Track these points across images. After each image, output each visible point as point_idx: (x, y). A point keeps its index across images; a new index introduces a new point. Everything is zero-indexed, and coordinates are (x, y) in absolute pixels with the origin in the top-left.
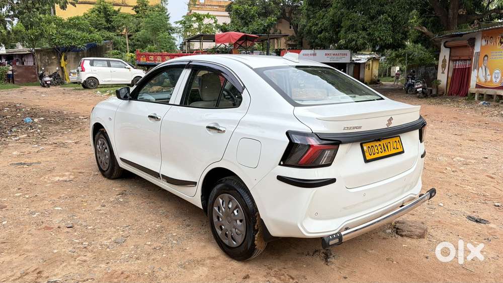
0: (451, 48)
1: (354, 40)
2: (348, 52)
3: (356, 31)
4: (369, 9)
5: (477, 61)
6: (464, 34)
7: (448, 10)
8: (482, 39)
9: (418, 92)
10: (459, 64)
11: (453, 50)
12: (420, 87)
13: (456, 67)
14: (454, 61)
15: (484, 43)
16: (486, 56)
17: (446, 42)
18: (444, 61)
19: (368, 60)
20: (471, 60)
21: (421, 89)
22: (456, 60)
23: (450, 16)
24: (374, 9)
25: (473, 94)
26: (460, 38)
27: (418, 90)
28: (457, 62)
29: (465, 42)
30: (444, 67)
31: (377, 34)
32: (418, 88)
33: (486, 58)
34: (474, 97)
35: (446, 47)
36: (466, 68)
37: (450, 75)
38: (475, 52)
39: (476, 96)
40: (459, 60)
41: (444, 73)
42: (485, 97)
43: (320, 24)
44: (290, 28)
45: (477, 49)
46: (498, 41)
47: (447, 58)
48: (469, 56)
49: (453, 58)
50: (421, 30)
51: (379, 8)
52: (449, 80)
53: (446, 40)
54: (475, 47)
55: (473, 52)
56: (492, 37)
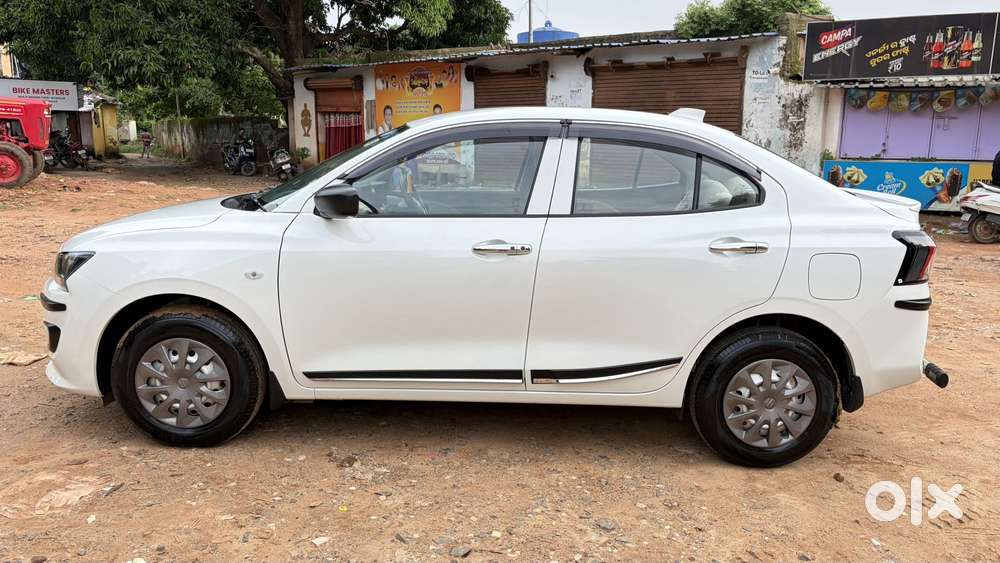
0: (316, 91)
5: (372, 116)
6: (340, 68)
9: (283, 171)
10: (335, 121)
11: (320, 95)
12: (287, 163)
13: (333, 125)
14: (324, 114)
15: (381, 86)
16: (388, 107)
17: (307, 79)
18: (305, 113)
19: (96, 106)
20: (360, 113)
21: (288, 166)
22: (329, 113)
26: (332, 73)
27: (284, 167)
28: (332, 116)
29: (348, 83)
30: (306, 123)
31: (184, 54)
32: (283, 164)
33: (388, 111)
35: (308, 89)
36: (350, 128)
37: (322, 139)
38: (365, 99)
40: (335, 113)
41: (309, 136)
45: (369, 94)
46: (407, 84)
47: (312, 109)
48: (356, 108)
49: (324, 110)
50: (250, 53)
52: (322, 149)
53: (308, 76)
54: (365, 92)
55: (361, 100)
56: (394, 77)
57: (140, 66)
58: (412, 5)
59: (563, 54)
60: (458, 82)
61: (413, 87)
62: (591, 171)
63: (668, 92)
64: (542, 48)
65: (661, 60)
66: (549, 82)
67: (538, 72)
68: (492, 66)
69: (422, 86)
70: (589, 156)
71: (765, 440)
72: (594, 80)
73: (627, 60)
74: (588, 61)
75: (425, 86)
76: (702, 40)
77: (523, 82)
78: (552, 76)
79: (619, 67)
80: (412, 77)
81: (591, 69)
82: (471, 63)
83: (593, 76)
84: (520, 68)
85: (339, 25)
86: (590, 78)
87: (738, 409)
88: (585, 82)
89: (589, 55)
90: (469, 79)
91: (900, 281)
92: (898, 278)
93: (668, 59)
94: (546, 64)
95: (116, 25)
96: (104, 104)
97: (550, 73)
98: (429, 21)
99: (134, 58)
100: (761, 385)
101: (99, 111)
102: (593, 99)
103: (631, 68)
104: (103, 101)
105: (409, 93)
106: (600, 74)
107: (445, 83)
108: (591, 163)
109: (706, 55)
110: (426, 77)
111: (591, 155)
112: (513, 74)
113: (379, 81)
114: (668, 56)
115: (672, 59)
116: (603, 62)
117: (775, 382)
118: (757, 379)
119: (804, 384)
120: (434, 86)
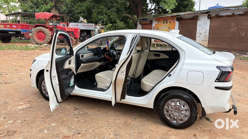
0: (142, 24)
1: (102, 19)
2: (93, 24)
3: (102, 15)
4: (107, 4)
6: (148, 19)
7: (138, 8)
8: (155, 21)
15: (156, 23)
16: (158, 28)
17: (140, 22)
19: (100, 29)
23: (139, 10)
24: (110, 5)
25: (154, 44)
26: (145, 20)
29: (149, 22)
31: (112, 16)
34: (155, 45)
35: (140, 24)
38: (153, 26)
39: (156, 45)
42: (159, 45)
43: (80, 9)
44: (56, 10)
46: (162, 22)
50: (128, 16)
51: (111, 5)
53: (140, 21)
54: (153, 24)
55: (152, 27)
56: (160, 21)
57: (103, 20)
58: (164, 3)
59: (201, 14)
60: (175, 21)
61: (164, 23)
62: (208, 45)
63: (232, 23)
64: (195, 12)
65: (230, 14)
66: (198, 21)
67: (195, 19)
68: (184, 17)
69: (166, 23)
70: (208, 41)
71: (176, 121)
72: (210, 20)
73: (220, 15)
74: (209, 15)
75: (167, 23)
76: (242, 8)
77: (191, 21)
78: (199, 20)
79: (218, 16)
80: (164, 21)
81: (209, 17)
82: (178, 17)
83: (210, 19)
84: (190, 18)
85: (151, 8)
86: (209, 20)
87: (168, 111)
88: (208, 21)
89: (209, 13)
90: (177, 21)
91: (217, 81)
92: (216, 80)
93: (232, 14)
94: (197, 16)
95: (99, 10)
96: (102, 28)
97: (198, 19)
98: (168, 6)
99: (102, 18)
100: (174, 106)
101: (101, 30)
102: (210, 25)
103: (221, 17)
104: (102, 27)
105: (163, 25)
106: (213, 18)
107: (172, 22)
108: (208, 43)
109: (244, 12)
110: (167, 20)
111: (209, 41)
112: (189, 19)
113: (156, 22)
114: (233, 13)
115: (234, 14)
116: (213, 15)
117: (178, 106)
118: (173, 104)
119: (187, 107)
120: (169, 23)
